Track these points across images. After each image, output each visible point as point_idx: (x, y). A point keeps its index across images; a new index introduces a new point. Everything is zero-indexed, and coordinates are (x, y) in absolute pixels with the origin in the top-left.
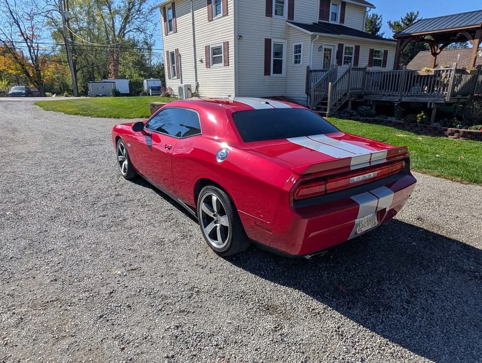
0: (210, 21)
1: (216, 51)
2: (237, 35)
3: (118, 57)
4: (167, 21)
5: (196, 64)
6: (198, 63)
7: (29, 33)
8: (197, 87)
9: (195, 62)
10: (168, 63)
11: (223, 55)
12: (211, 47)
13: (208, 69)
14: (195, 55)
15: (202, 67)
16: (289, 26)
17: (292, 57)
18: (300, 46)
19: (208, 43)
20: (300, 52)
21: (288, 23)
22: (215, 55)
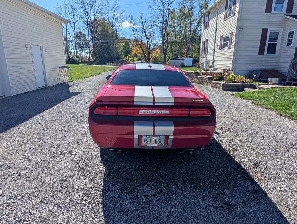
0: (225, 20)
1: (226, 39)
2: (238, 28)
3: (190, 46)
4: (205, 23)
5: (215, 48)
6: (216, 47)
7: (149, 35)
8: (214, 62)
9: (215, 47)
10: (202, 48)
11: (229, 41)
12: (223, 36)
13: (221, 51)
14: (215, 43)
15: (217, 49)
16: (287, 18)
17: (285, 40)
18: (293, 32)
19: (222, 34)
20: (292, 36)
21: (286, 16)
22: (225, 42)
